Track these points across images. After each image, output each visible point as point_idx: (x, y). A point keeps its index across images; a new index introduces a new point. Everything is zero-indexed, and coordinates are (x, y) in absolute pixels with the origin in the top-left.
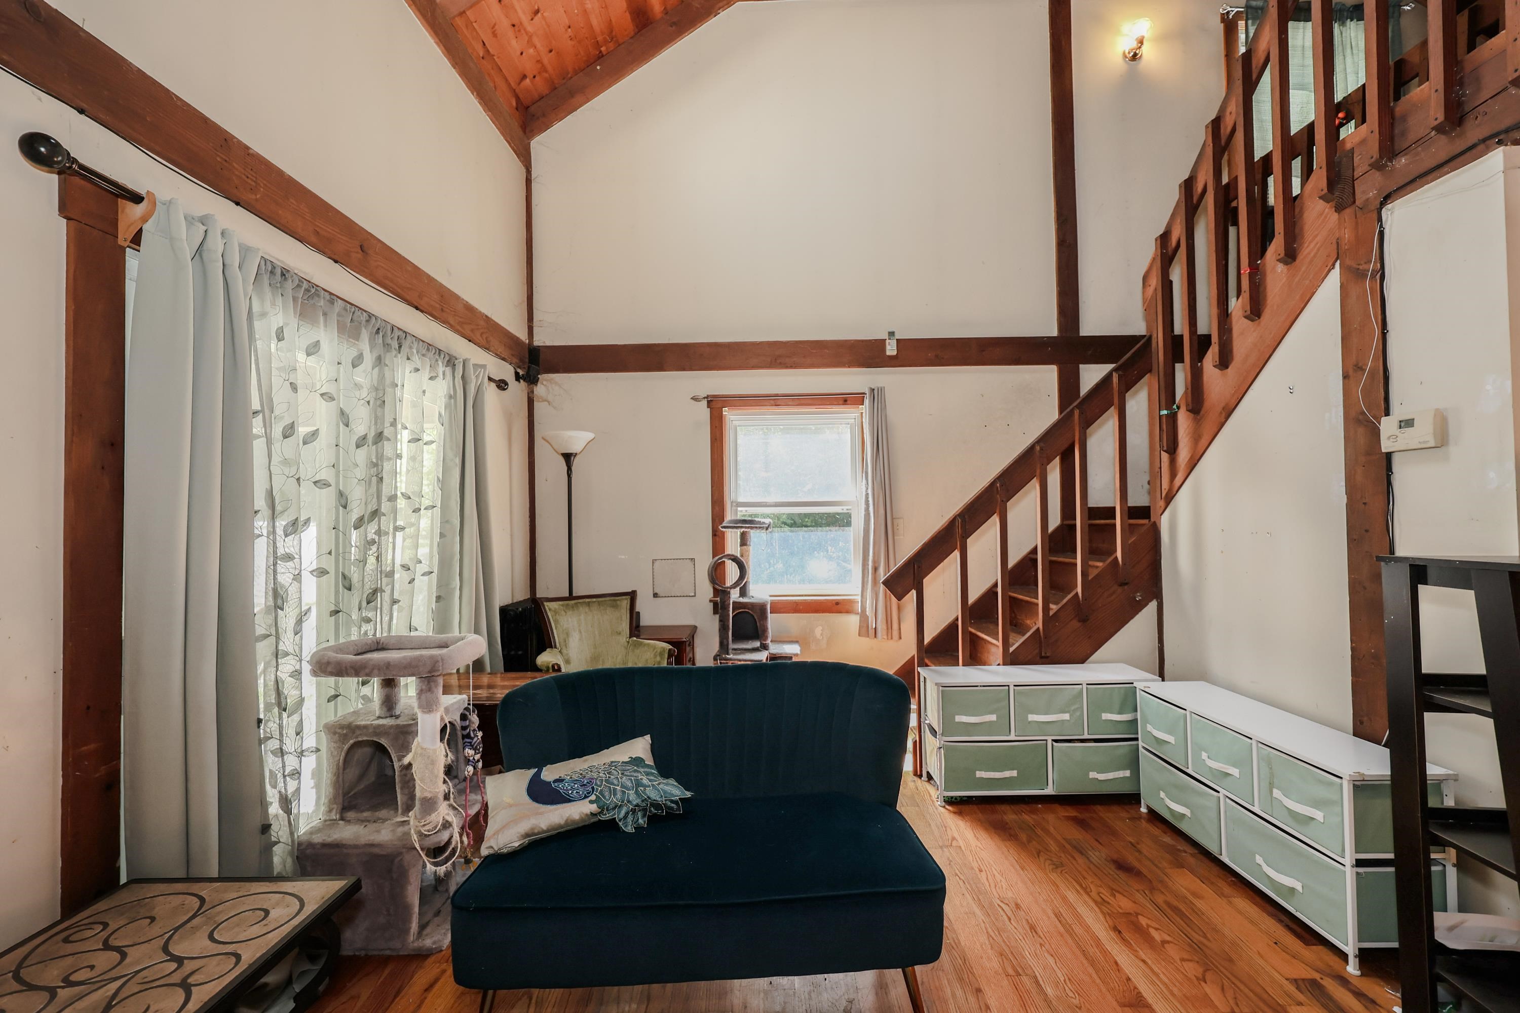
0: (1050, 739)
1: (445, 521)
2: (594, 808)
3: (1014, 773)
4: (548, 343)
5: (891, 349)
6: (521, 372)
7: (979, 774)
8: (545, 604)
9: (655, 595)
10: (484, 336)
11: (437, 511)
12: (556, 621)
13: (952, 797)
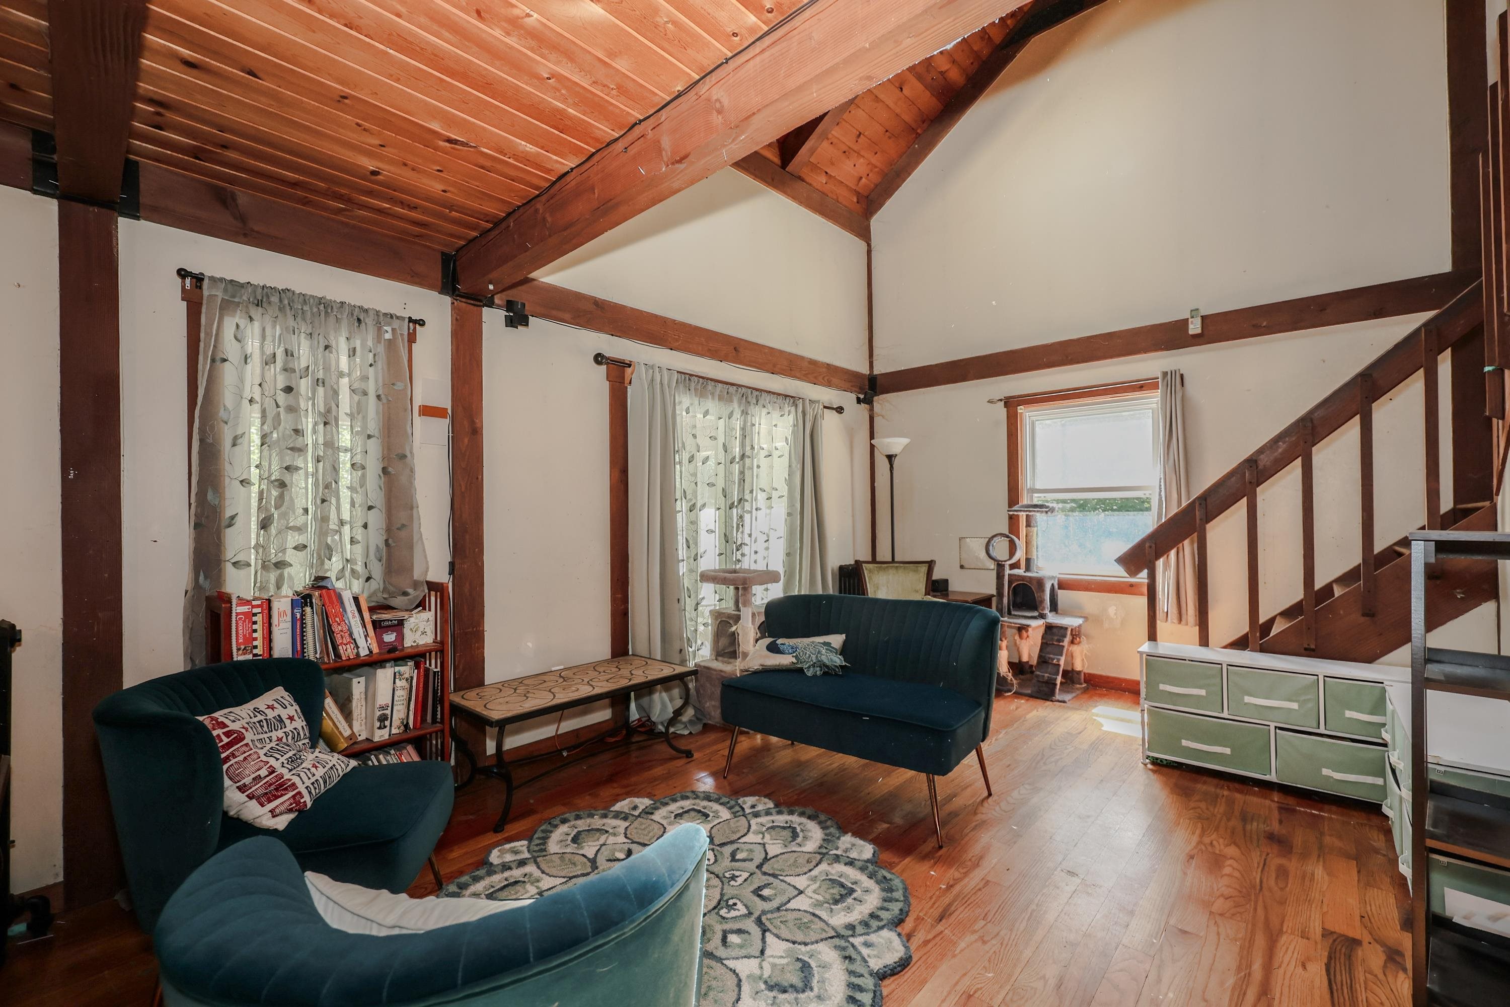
0: (1273, 725)
1: (791, 504)
2: (794, 660)
3: (1228, 751)
4: (883, 372)
5: (1195, 328)
6: (862, 396)
7: (1184, 743)
8: (864, 565)
9: (962, 567)
10: (826, 379)
11: (785, 499)
12: (870, 578)
13: (1157, 759)
